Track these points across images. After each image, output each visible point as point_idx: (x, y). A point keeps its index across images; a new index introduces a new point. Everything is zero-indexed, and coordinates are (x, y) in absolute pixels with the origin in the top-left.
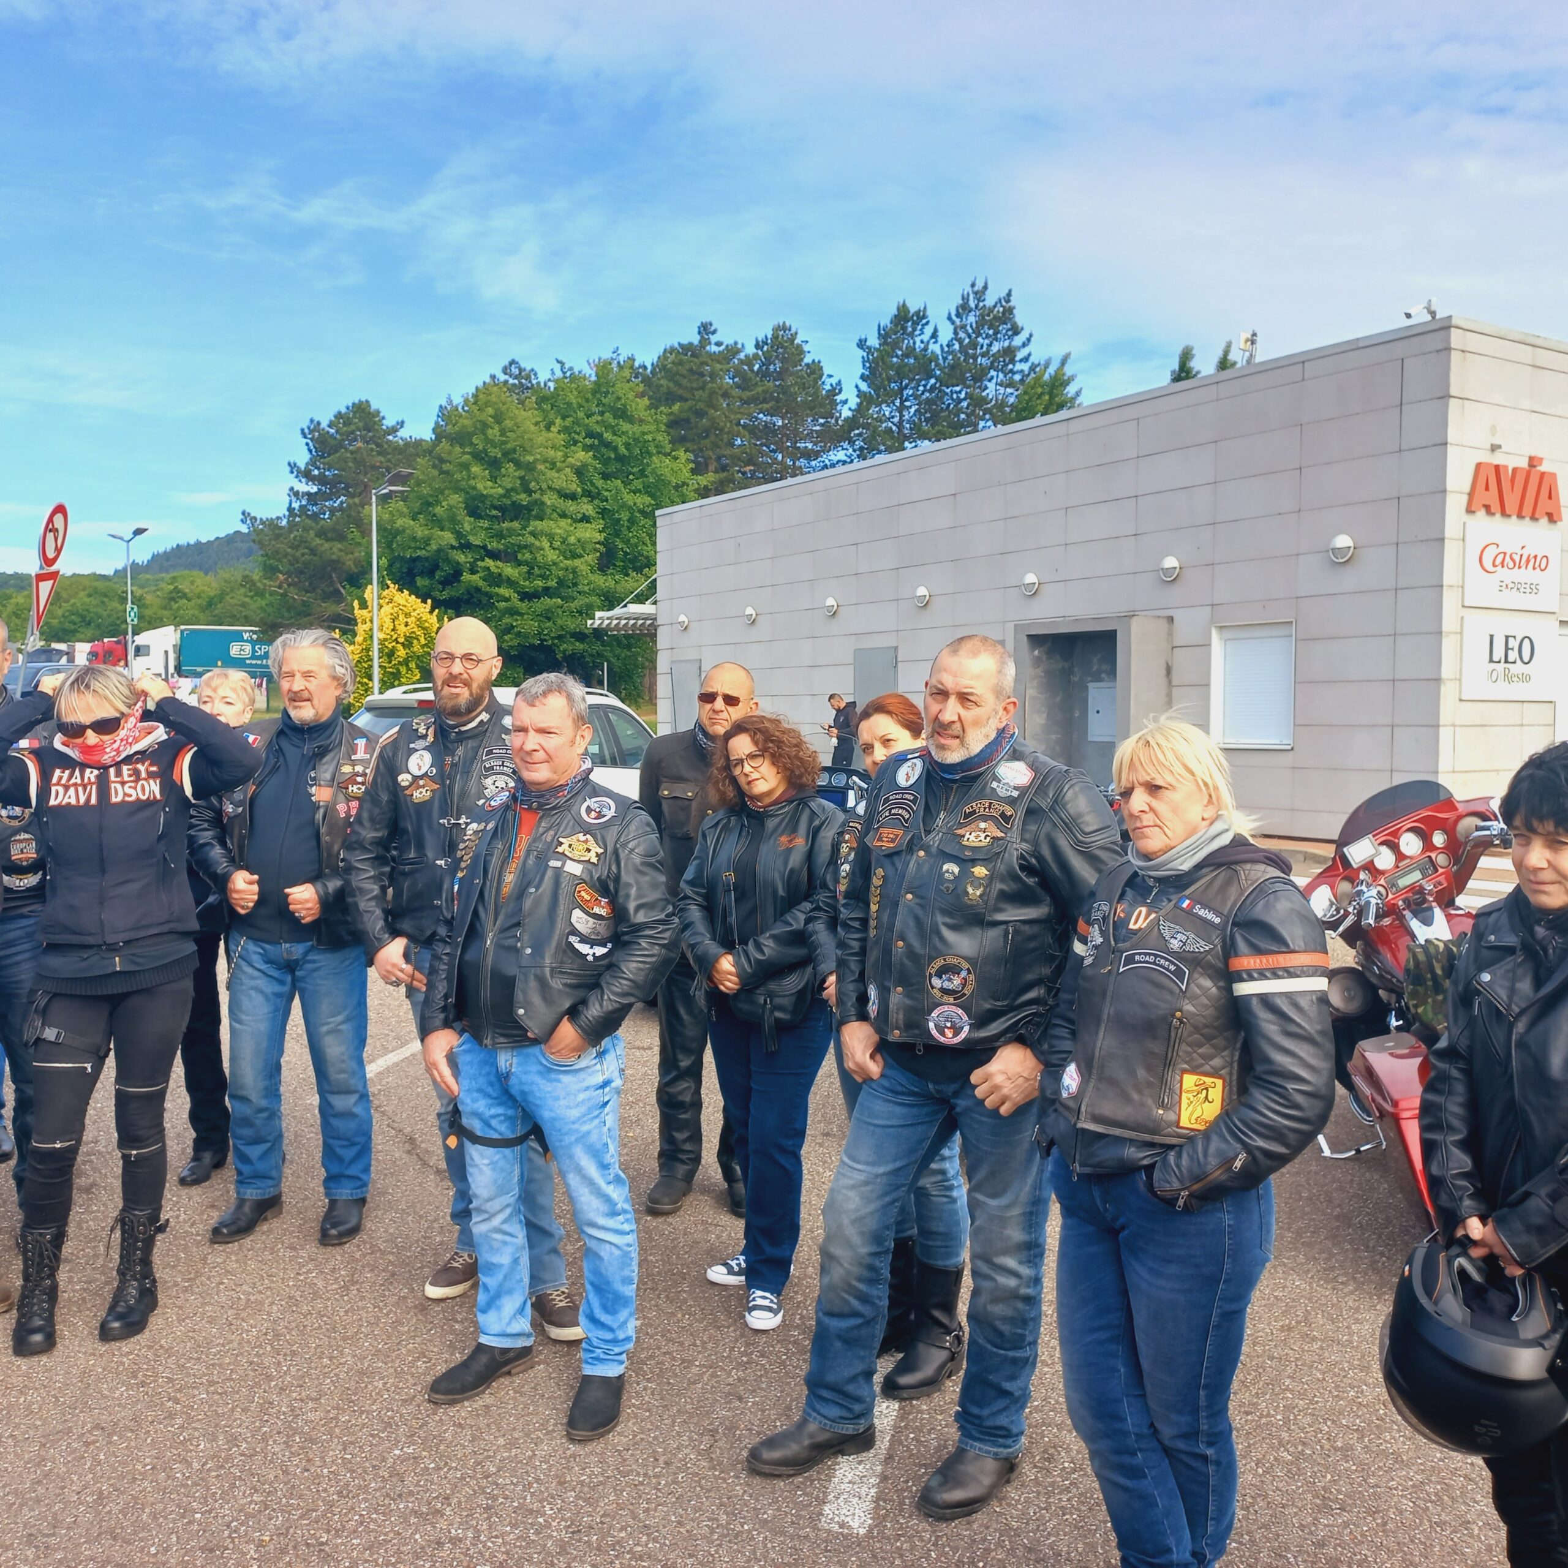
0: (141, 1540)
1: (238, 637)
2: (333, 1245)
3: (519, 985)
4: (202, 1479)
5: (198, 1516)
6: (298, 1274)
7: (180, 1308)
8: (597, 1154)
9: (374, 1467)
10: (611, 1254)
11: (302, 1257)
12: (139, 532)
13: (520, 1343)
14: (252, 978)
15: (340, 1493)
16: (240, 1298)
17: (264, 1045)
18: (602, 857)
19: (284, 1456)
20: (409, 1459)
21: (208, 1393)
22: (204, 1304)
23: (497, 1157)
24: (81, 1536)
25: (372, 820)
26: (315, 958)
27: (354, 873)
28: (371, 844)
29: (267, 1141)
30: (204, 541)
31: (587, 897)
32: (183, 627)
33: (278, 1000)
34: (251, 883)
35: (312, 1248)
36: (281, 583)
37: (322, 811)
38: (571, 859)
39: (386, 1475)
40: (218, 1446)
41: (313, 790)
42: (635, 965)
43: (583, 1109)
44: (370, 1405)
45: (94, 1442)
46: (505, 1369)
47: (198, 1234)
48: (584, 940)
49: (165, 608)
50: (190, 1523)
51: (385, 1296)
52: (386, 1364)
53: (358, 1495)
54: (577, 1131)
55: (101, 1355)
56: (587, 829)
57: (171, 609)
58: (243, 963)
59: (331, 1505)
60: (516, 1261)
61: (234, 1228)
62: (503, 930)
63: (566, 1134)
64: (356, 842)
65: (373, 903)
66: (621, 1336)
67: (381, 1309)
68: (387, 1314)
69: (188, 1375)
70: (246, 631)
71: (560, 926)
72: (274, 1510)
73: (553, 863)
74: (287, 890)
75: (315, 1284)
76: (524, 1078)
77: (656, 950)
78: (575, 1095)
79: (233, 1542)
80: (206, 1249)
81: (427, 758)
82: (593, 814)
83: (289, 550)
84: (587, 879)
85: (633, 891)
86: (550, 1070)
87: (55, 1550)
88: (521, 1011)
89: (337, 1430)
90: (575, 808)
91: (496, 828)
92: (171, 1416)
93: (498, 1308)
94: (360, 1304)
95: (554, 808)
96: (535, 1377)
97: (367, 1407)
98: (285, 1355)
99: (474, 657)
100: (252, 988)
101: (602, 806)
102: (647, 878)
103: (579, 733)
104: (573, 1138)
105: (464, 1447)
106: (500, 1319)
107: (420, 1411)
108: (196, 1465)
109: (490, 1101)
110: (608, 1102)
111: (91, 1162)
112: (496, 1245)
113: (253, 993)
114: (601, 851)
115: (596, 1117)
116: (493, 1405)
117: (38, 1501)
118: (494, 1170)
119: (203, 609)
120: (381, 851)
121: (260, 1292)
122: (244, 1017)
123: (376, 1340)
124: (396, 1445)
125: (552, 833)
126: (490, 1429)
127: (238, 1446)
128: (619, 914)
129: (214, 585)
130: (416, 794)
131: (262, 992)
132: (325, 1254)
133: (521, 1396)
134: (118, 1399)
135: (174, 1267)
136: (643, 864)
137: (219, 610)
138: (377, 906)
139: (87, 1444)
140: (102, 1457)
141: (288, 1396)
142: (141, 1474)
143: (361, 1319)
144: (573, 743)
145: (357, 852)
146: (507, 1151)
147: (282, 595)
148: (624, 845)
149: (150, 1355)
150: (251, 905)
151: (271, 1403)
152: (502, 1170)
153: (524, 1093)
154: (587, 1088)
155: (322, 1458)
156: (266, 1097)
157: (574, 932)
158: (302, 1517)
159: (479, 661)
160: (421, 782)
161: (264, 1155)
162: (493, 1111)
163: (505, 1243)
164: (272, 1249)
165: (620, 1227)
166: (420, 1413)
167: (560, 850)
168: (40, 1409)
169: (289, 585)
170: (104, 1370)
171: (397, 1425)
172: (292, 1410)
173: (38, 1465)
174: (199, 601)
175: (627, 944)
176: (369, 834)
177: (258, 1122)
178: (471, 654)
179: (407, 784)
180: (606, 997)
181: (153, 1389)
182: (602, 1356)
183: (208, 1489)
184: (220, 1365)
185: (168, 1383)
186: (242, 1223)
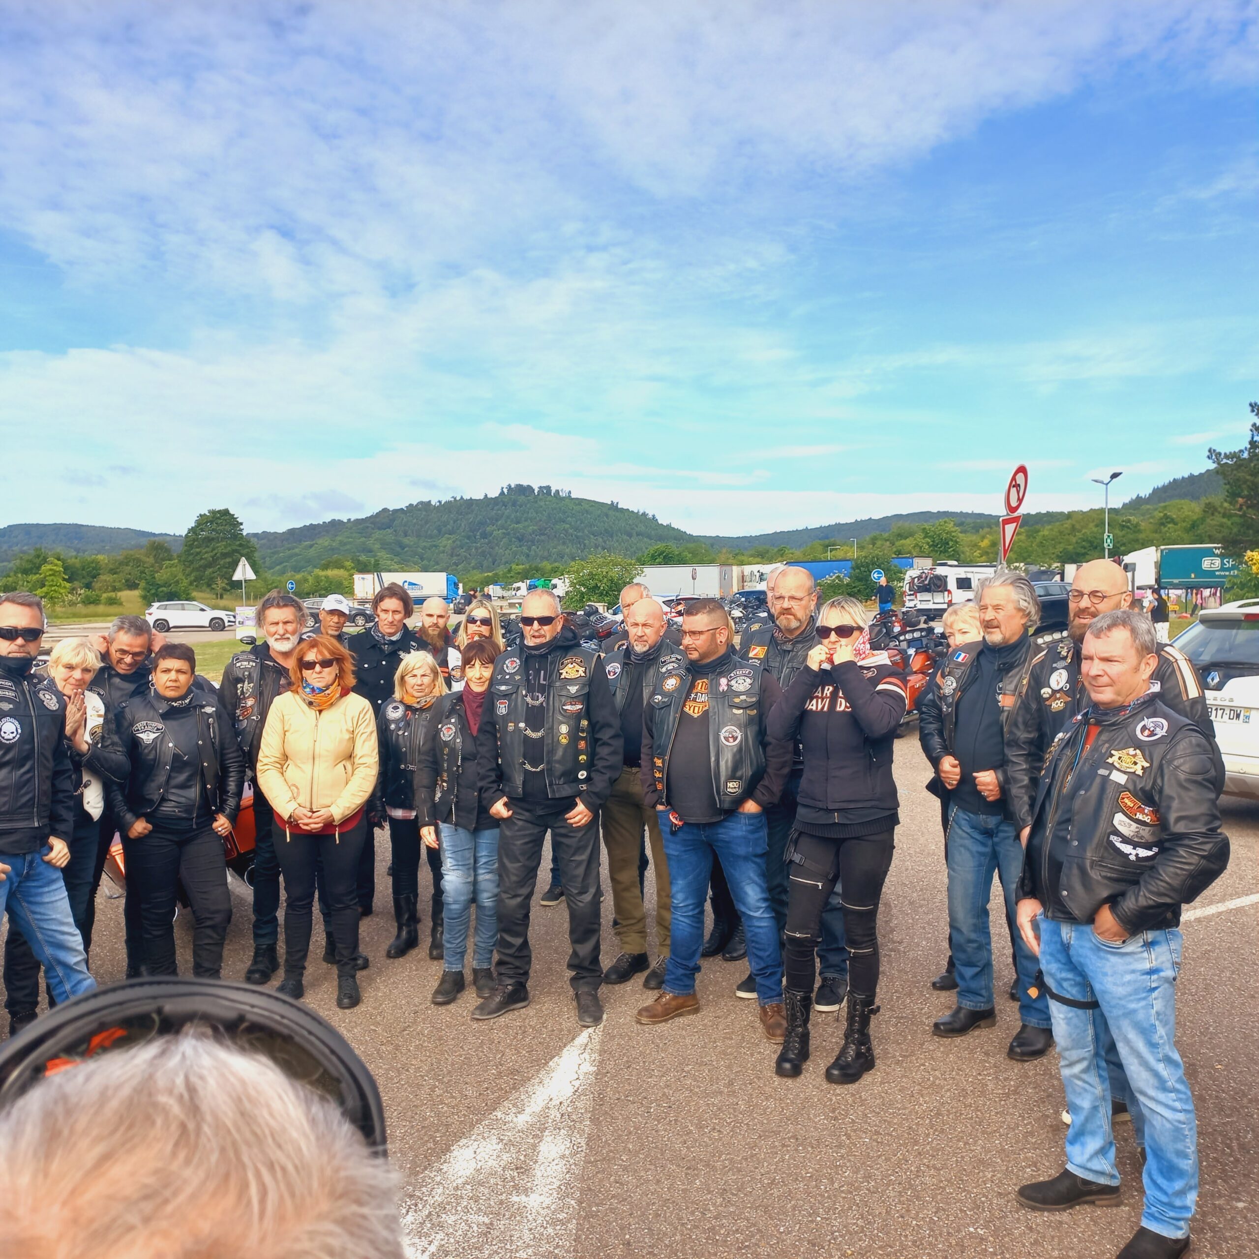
0: (779, 1220)
1: (1210, 553)
2: (1017, 1060)
3: (1064, 869)
4: (835, 1196)
5: (819, 1219)
6: (979, 1074)
7: (888, 1074)
8: (1146, 1032)
9: (949, 1233)
10: (1163, 1125)
11: (989, 1063)
12: (1115, 476)
13: (1102, 1181)
14: (962, 838)
15: (914, 1242)
16: (929, 1079)
17: (971, 891)
18: (1148, 771)
19: (893, 1201)
20: (976, 1238)
21: (871, 1139)
22: (903, 1076)
23: (1070, 1015)
24: (749, 1202)
25: (1026, 724)
26: (1006, 829)
27: (1010, 765)
28: (1024, 743)
29: (978, 966)
30: (1196, 473)
31: (1129, 803)
32: (1163, 547)
33: (982, 858)
34: (954, 766)
35: (1001, 1057)
36: (1241, 505)
37: (1006, 714)
38: (1118, 770)
39: (954, 1242)
40: (857, 1178)
41: (1000, 697)
42: (1172, 869)
43: (1129, 989)
44: (973, 1188)
45: (787, 1146)
46: (1089, 1198)
47: (928, 1026)
48: (1126, 840)
49: (1156, 532)
50: (812, 1222)
51: (1033, 1110)
52: (1003, 1161)
53: (926, 1249)
54: (1124, 1007)
55: (822, 1091)
56: (1138, 745)
57: (1160, 532)
58: (955, 826)
59: (903, 1247)
60: (1095, 1108)
61: (949, 1027)
62: (1060, 823)
63: (1114, 1007)
64: (1013, 740)
65: (1023, 791)
66: (1178, 1203)
67: (1024, 1119)
68: (1026, 1125)
69: (866, 1122)
70: (1216, 548)
71: (1102, 825)
72: (865, 1235)
73: (1102, 772)
74: (975, 774)
75: (987, 1085)
76: (1081, 951)
77: (1195, 860)
78: (1122, 976)
79: (829, 1245)
80: (928, 1037)
81: (1064, 674)
82: (1147, 733)
83: (1248, 477)
84: (1131, 787)
85: (1175, 804)
86: (1099, 949)
87: (732, 1205)
88: (1065, 893)
89: (939, 1197)
90: (1132, 726)
91: (1071, 737)
92: (840, 1146)
93: (1083, 1145)
94: (1011, 1110)
95: (1113, 724)
96: (1116, 1215)
97: (970, 1189)
98: (936, 1130)
99: (1100, 594)
100: (961, 846)
101: (1156, 726)
102: (1192, 794)
103: (1144, 661)
104: (1120, 1012)
105: (1024, 1246)
106: (1082, 1154)
107: (1007, 1206)
108: (836, 1185)
109: (1060, 966)
110: (1155, 988)
111: (890, 956)
112: (1078, 1090)
113: (962, 849)
114: (1147, 765)
115: (1144, 999)
116: (1066, 1223)
117: (739, 1170)
118: (1068, 1024)
119: (1187, 530)
120: (1033, 749)
121: (945, 1079)
122: (956, 867)
123: (1006, 1141)
124: (974, 1224)
125: (1107, 745)
126: (1053, 1240)
127: (869, 1183)
128: (1161, 823)
129: (1197, 509)
130: (1054, 705)
131: (968, 850)
132: (1007, 1065)
133: (1094, 1225)
134: (816, 1123)
135: (900, 1044)
136: (1187, 780)
137: (1201, 530)
138: (1026, 793)
139: (784, 1146)
140: (787, 1157)
141: (921, 1160)
142: (802, 1177)
143: (1004, 1122)
144: (1137, 669)
145: (1014, 749)
146: (1080, 1012)
147: (1241, 516)
148: (1170, 762)
149: (850, 1101)
150: (955, 782)
151: (907, 1161)
152: (1076, 1027)
153: (1081, 964)
154: (1133, 972)
155: (917, 1213)
156: (975, 931)
157: (1117, 833)
158: (880, 1248)
159: (1104, 597)
160: (1058, 695)
161: (976, 976)
162: (1064, 975)
163: (1085, 1090)
164: (972, 1050)
165: (1171, 1103)
166: (1006, 1207)
167: (1110, 760)
168: (771, 1113)
169: (1248, 507)
170: (819, 1100)
171: (983, 1210)
172: (917, 1171)
173: (751, 1148)
174: (1184, 524)
175: (1169, 849)
176: (1023, 735)
177: (969, 949)
178: (1097, 592)
179: (1048, 696)
180: (1142, 893)
181: (840, 1124)
182: (1157, 1215)
183: (835, 1204)
184: (889, 1122)
185: (850, 1123)
186: (957, 1025)
